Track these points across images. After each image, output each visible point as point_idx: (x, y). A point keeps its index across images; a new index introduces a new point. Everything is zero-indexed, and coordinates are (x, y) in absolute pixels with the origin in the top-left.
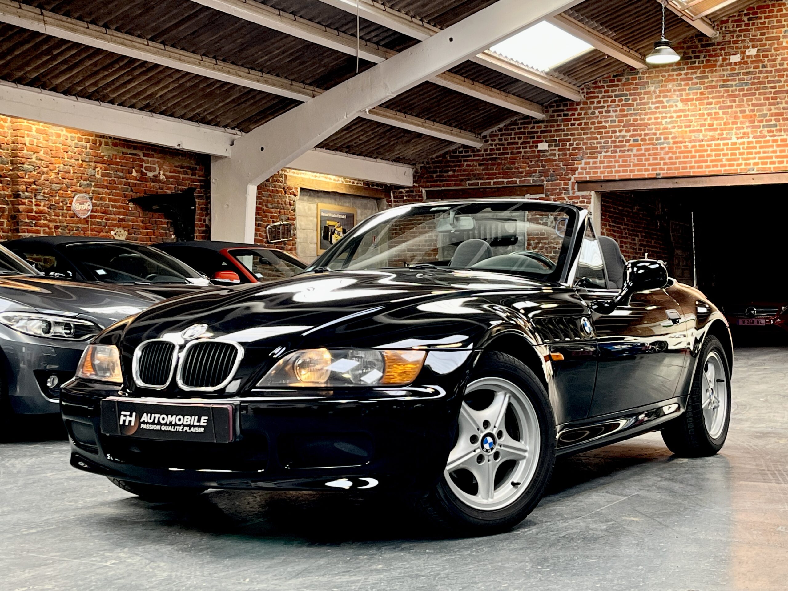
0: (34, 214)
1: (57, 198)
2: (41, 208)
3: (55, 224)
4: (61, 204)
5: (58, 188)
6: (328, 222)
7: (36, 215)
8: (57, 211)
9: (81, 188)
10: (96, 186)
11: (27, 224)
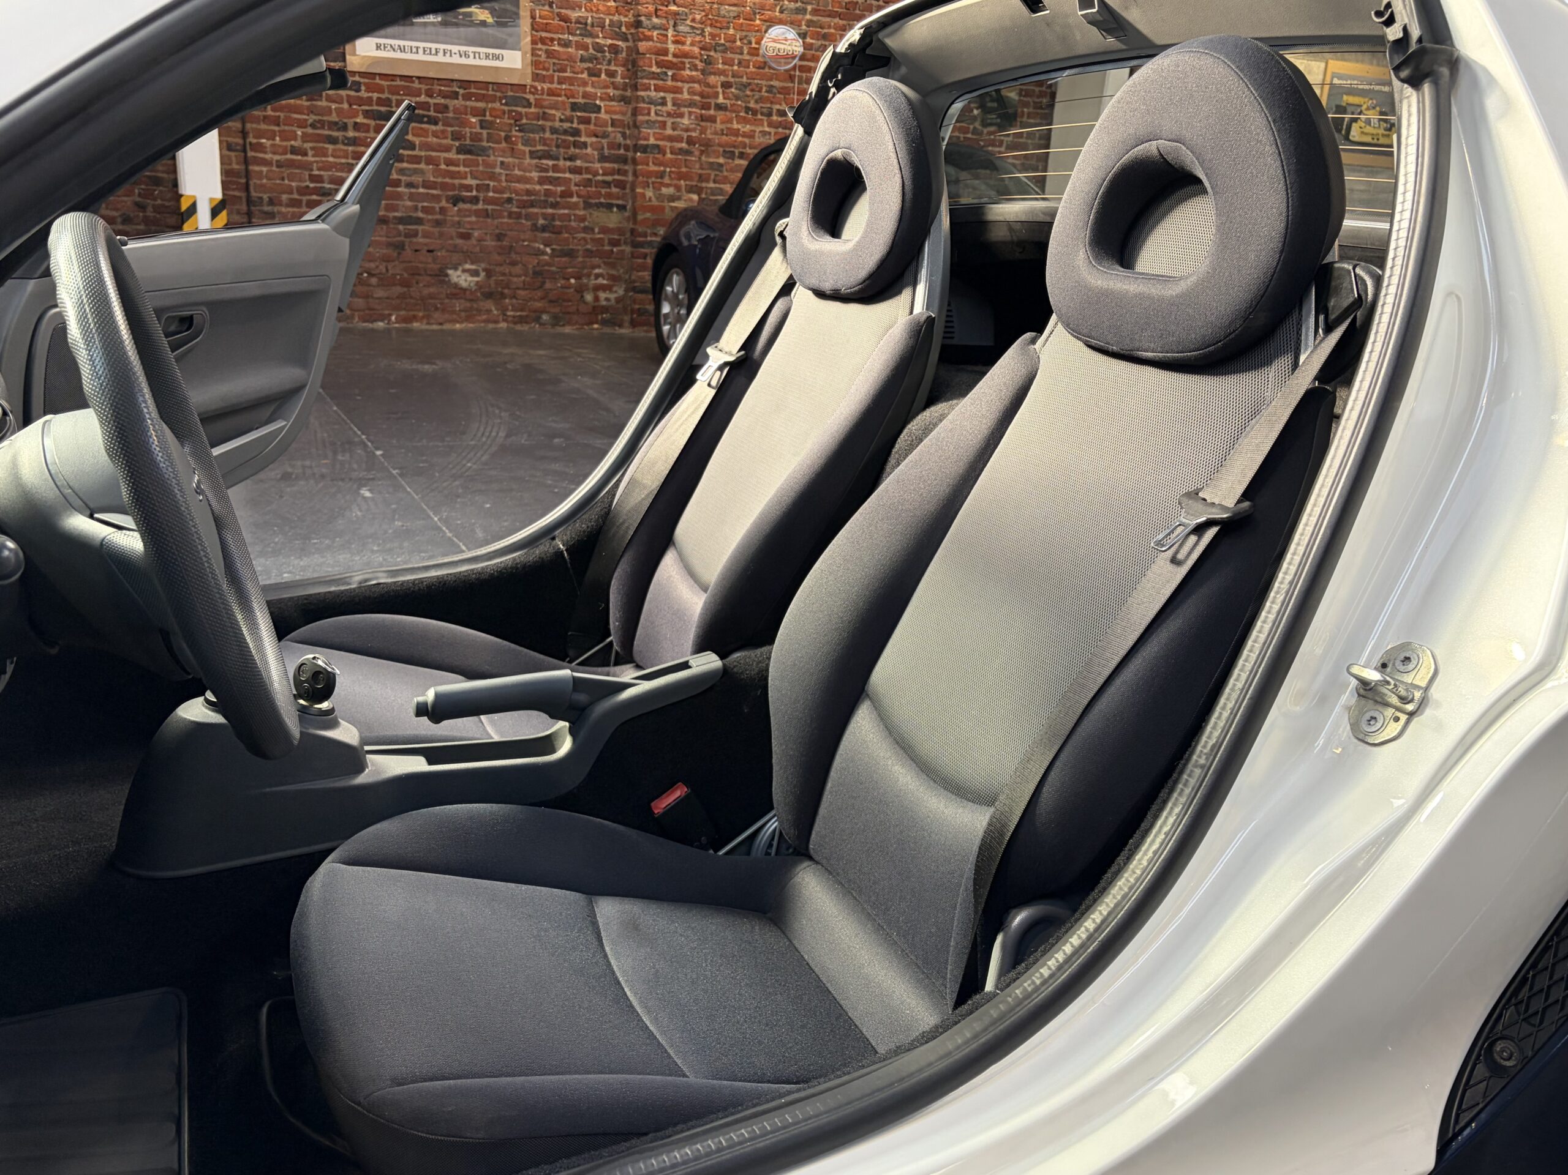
0: (670, 58)
1: (731, 31)
2: (687, 48)
3: (723, 78)
4: (738, 43)
5: (732, 14)
6: (1345, 97)
7: (675, 60)
8: (729, 55)
9: (783, 16)
10: (815, 12)
11: (654, 76)
